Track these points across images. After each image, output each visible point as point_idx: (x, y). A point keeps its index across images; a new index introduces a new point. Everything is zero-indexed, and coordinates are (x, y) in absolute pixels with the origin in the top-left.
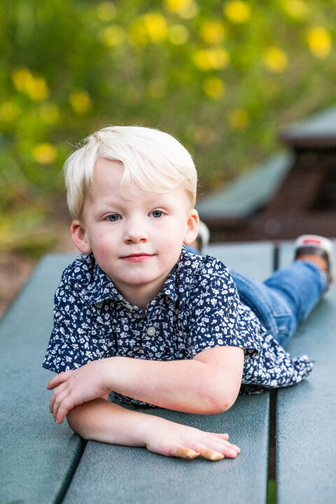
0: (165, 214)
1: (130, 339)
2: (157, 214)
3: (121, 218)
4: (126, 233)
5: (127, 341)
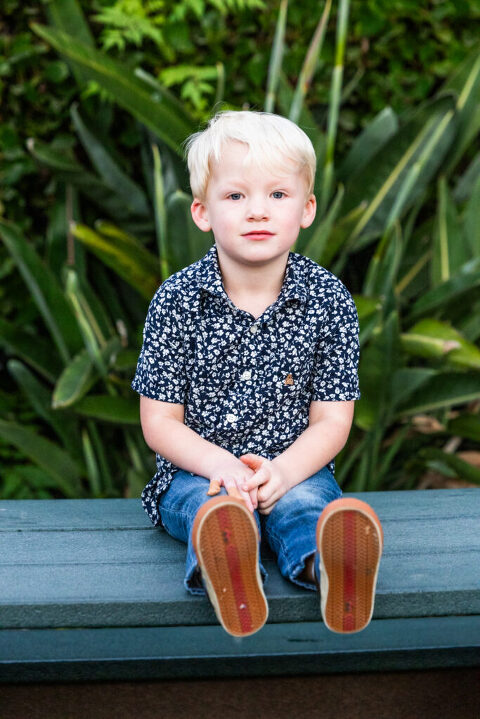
0: (286, 196)
1: (231, 332)
2: (278, 195)
3: (244, 197)
4: (248, 212)
5: (227, 334)
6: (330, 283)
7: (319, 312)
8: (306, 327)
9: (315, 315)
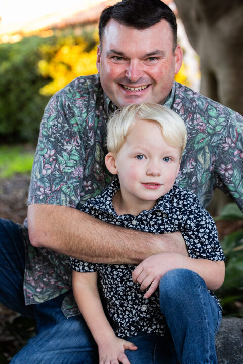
6: (186, 196)
7: (180, 217)
8: (172, 226)
9: (177, 219)
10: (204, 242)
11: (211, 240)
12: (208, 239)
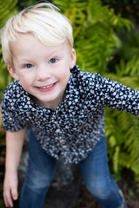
10: (124, 98)
11: (126, 92)
12: (124, 93)
